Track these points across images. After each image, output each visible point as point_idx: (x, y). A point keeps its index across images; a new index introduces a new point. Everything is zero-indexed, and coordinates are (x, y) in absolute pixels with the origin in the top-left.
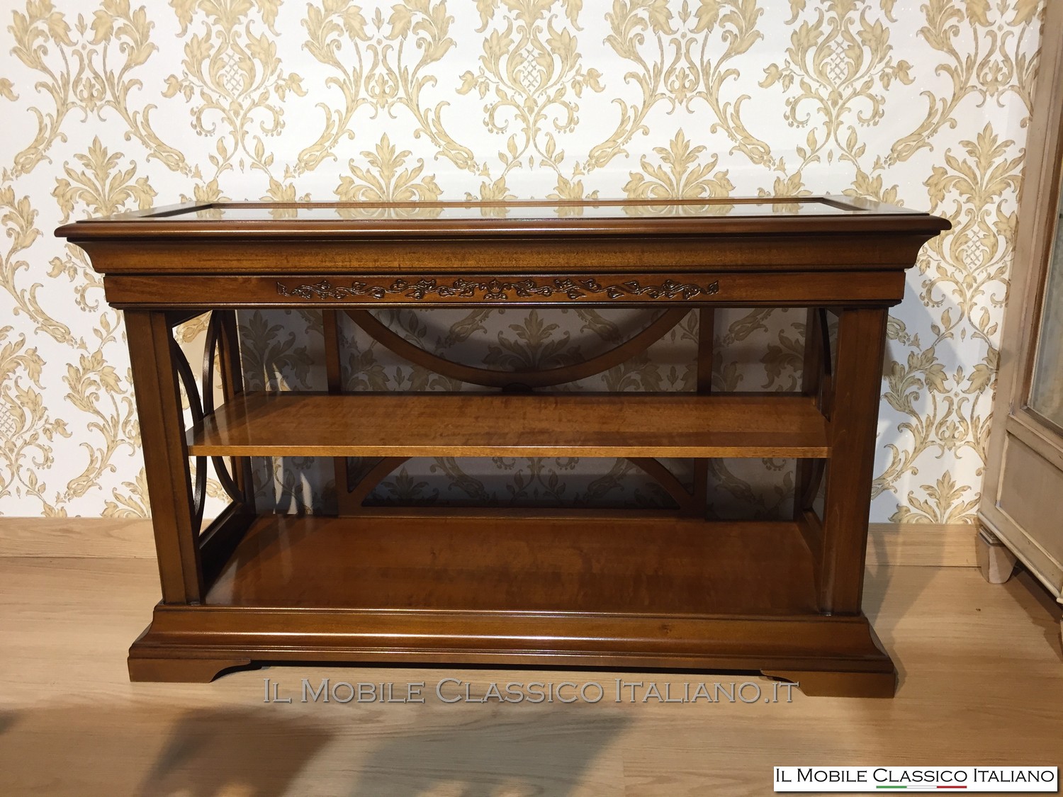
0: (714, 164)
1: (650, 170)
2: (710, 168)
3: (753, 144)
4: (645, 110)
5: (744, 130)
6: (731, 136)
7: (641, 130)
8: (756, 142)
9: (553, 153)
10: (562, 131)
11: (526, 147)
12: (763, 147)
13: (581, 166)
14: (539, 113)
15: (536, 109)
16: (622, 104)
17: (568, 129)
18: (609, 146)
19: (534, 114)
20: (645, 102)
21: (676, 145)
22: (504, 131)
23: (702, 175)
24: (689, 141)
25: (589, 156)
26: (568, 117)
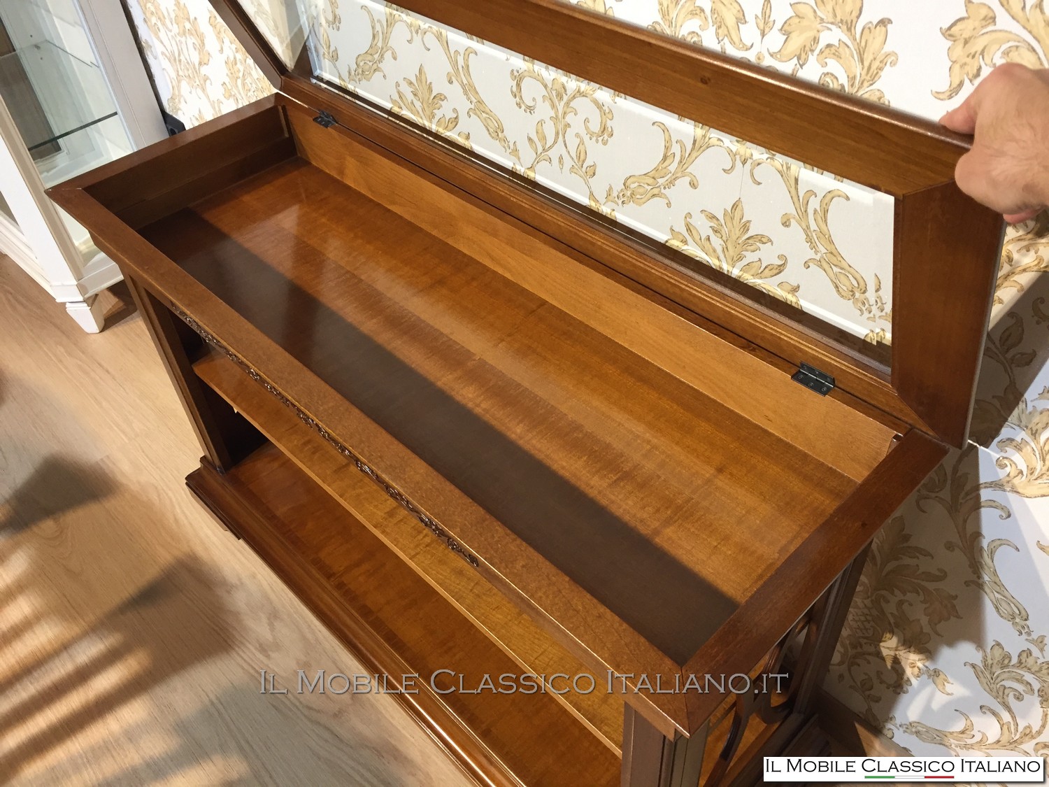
0: (780, 269)
1: (697, 238)
2: (775, 271)
3: (842, 269)
4: (694, 155)
5: (832, 242)
6: (809, 240)
7: (687, 179)
8: (847, 268)
9: (584, 161)
10: (594, 139)
11: (555, 142)
12: (856, 279)
13: (615, 194)
14: (568, 104)
15: (565, 98)
16: (666, 131)
17: (600, 139)
18: (649, 183)
19: (562, 103)
20: (695, 141)
21: (732, 219)
22: (532, 112)
23: (763, 275)
24: (749, 222)
25: (624, 184)
26: (602, 122)
